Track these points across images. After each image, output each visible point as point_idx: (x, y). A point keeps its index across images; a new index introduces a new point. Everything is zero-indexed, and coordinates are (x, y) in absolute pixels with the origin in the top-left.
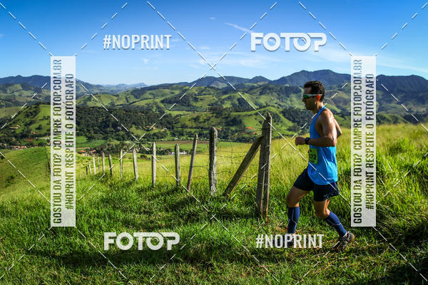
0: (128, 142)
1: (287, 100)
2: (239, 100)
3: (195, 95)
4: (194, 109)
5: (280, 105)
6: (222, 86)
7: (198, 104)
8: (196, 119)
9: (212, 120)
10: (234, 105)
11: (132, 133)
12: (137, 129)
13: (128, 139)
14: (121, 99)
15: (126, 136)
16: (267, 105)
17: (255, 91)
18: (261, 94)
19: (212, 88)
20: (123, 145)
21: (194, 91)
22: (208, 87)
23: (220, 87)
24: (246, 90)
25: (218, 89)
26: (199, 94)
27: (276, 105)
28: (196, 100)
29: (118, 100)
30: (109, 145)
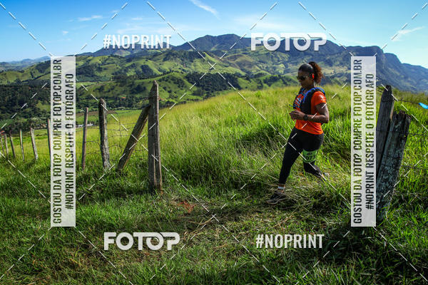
0: (34, 119)
1: (190, 64)
2: (142, 67)
3: (99, 64)
4: (98, 79)
5: (183, 70)
6: (125, 54)
7: (102, 74)
8: (101, 89)
9: (116, 89)
10: (137, 72)
11: (39, 109)
12: (43, 104)
13: (35, 116)
14: (26, 74)
15: (32, 113)
16: (171, 71)
17: (158, 57)
18: (165, 60)
19: (116, 56)
20: (31, 122)
21: (98, 60)
22: (112, 56)
23: (124, 56)
24: (150, 57)
25: (121, 57)
26: (103, 64)
27: (180, 71)
28: (100, 69)
29: (23, 76)
30: (16, 124)
